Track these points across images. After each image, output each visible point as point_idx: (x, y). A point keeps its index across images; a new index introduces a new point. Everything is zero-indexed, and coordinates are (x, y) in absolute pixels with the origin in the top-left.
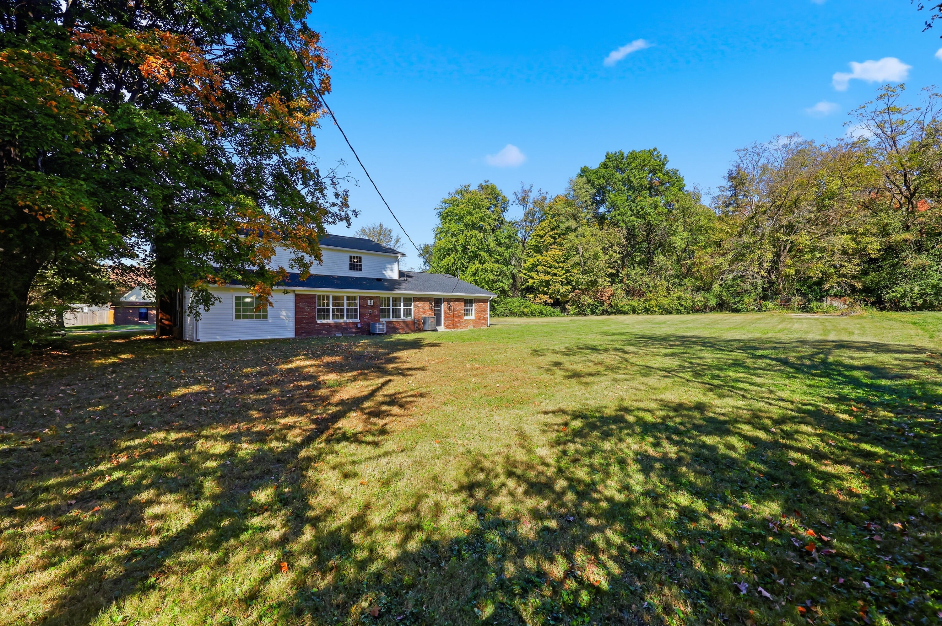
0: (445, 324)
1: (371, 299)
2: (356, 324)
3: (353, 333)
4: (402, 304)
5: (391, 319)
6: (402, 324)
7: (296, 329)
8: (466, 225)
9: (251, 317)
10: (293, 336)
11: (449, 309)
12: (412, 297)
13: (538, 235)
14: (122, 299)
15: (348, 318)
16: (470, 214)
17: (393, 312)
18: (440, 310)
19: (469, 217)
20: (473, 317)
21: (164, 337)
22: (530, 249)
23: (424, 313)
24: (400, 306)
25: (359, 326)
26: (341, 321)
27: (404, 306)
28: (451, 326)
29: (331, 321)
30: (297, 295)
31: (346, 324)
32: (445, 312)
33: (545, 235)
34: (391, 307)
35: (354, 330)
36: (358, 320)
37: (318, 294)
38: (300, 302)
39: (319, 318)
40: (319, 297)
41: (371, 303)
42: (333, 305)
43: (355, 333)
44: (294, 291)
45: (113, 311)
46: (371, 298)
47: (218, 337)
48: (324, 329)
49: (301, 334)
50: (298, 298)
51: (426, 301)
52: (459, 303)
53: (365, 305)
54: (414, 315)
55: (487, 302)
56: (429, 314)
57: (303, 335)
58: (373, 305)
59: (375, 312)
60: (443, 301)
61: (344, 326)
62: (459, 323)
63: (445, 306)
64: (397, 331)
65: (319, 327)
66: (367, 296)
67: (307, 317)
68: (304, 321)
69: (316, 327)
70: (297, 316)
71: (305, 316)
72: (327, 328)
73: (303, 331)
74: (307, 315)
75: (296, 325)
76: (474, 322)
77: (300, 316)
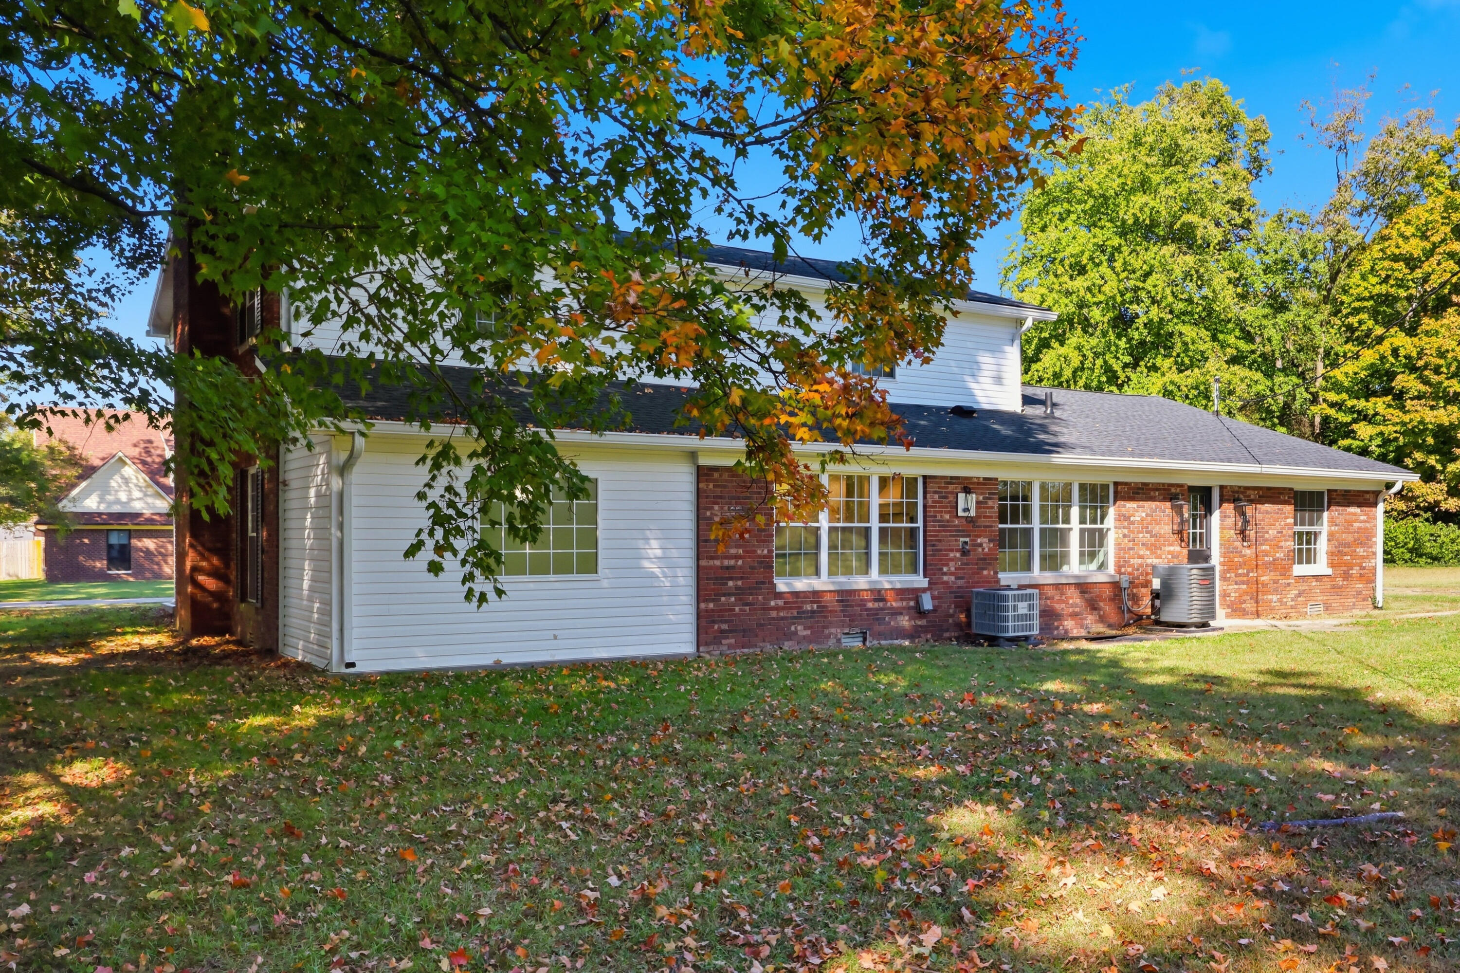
0: (1227, 595)
1: (967, 491)
2: (915, 594)
3: (901, 633)
4: (1075, 512)
5: (1037, 574)
6: (1075, 598)
7: (699, 616)
8: (1123, 232)
9: (539, 566)
10: (689, 649)
11: (1242, 532)
12: (1109, 479)
13: (1395, 258)
14: (66, 506)
15: (883, 571)
16: (1144, 185)
17: (1042, 544)
18: (1204, 539)
19: (1140, 199)
20: (1321, 566)
21: (206, 640)
22: (1356, 311)
23: (1154, 549)
24: (1067, 521)
25: (927, 603)
26: (860, 582)
27: (1082, 521)
28: (1249, 606)
29: (823, 582)
30: (703, 474)
31: (878, 595)
32: (1225, 544)
33: (1429, 254)
34: (1036, 523)
35: (905, 622)
36: (919, 581)
38: (717, 499)
39: (785, 570)
41: (967, 504)
43: (912, 634)
44: (693, 455)
45: (42, 539)
46: (967, 486)
47: (419, 652)
48: (802, 616)
49: (716, 641)
50: (711, 486)
51: (1164, 500)
52: (1276, 507)
53: (947, 517)
54: (1118, 557)
55: (1375, 505)
56: (1169, 553)
57: (724, 642)
58: (973, 513)
59: (980, 545)
60: (1222, 501)
61: (870, 605)
62: (1276, 591)
63: (1230, 521)
64: (1057, 628)
65: (783, 608)
66: (952, 478)
67: (740, 567)
68: (731, 583)
69: (773, 609)
70: (703, 563)
71: (732, 562)
72: (813, 612)
73: (725, 627)
74: (737, 557)
75: (700, 598)
76: (1333, 587)
77: (717, 563)
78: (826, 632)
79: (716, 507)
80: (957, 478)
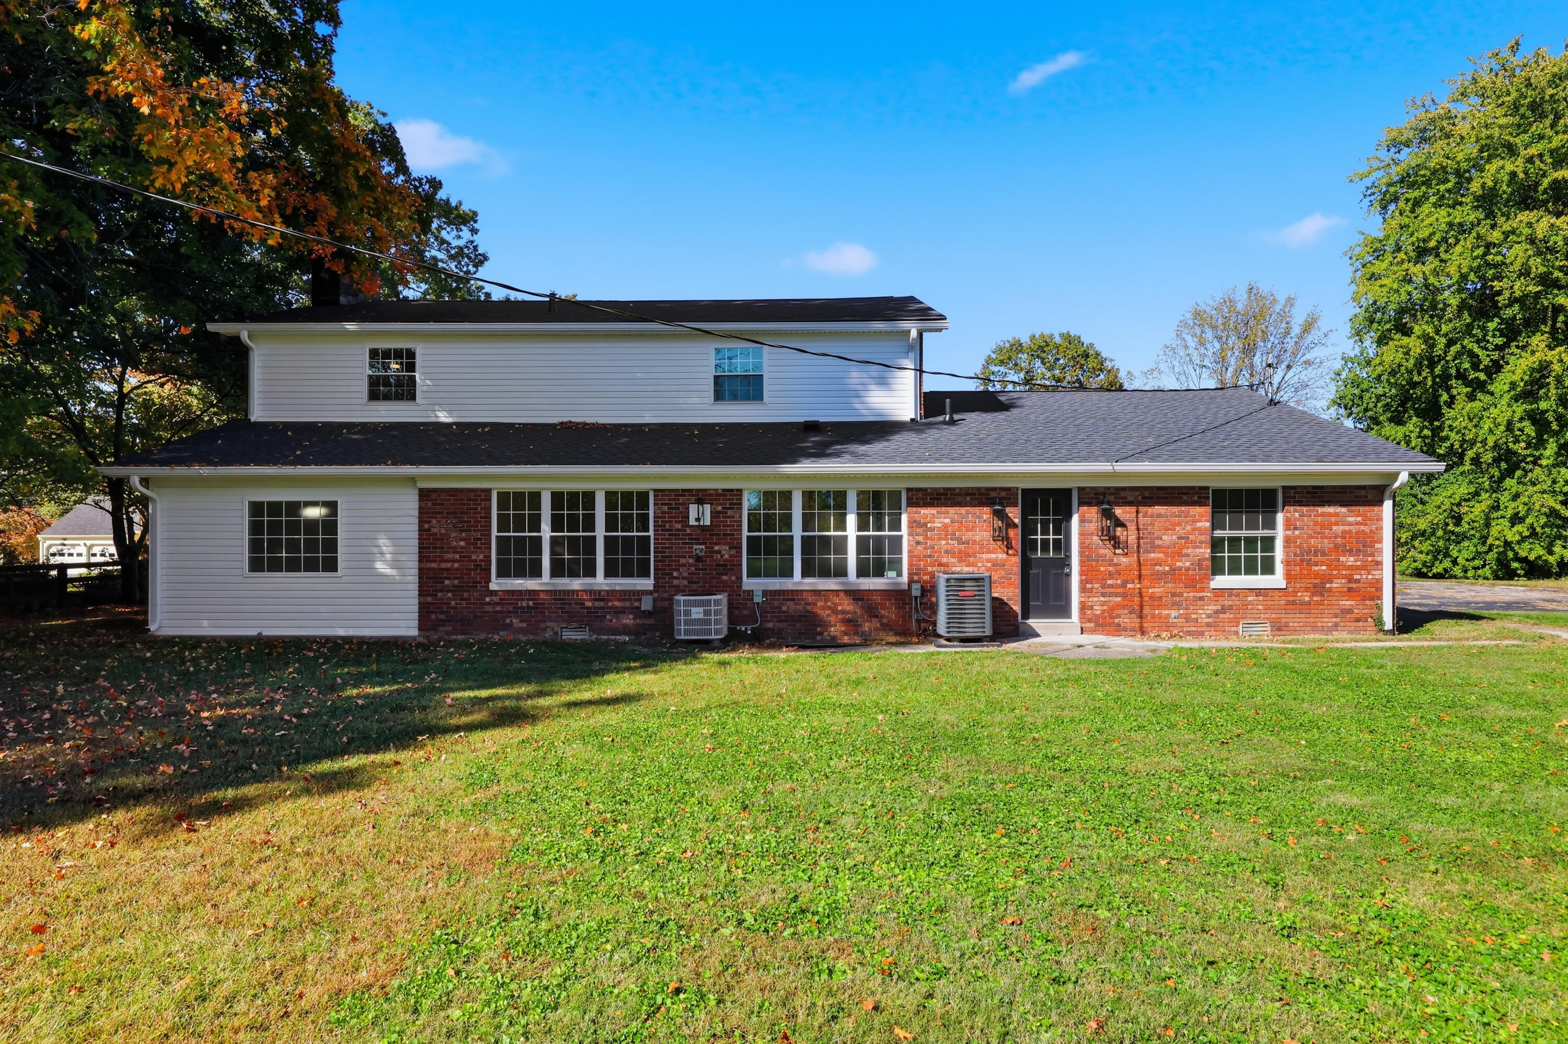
0: (1083, 607)
1: (700, 502)
2: (637, 595)
3: (624, 630)
4: (851, 520)
5: (798, 580)
7: (422, 605)
9: (293, 566)
10: (414, 632)
11: (1117, 539)
12: (896, 486)
15: (608, 575)
17: (804, 551)
18: (1062, 546)
20: (1277, 580)
23: (963, 557)
24: (841, 525)
25: (648, 604)
26: (584, 584)
27: (862, 525)
28: (1126, 620)
29: (544, 583)
30: (424, 494)
31: (601, 595)
32: (1084, 552)
34: (797, 532)
35: (628, 620)
36: (647, 584)
37: (496, 487)
38: (437, 515)
39: (503, 572)
40: (504, 498)
41: (700, 514)
42: (556, 524)
43: (636, 632)
44: (412, 480)
46: (701, 497)
48: (517, 611)
49: (436, 627)
50: (430, 504)
51: (981, 504)
52: (1175, 509)
53: (679, 526)
54: (911, 565)
55: (1380, 502)
56: (988, 561)
57: (441, 628)
58: (708, 523)
59: (719, 552)
60: (1081, 504)
61: (588, 604)
62: (1176, 605)
63: (1093, 526)
64: (821, 634)
65: (496, 604)
66: (683, 490)
67: (457, 569)
68: (447, 582)
69: (489, 604)
70: (423, 565)
71: (449, 565)
72: (529, 607)
73: (443, 617)
74: (455, 561)
75: (421, 594)
76: (1289, 603)
77: (434, 565)
78: (542, 625)
79: (434, 521)
80: (691, 490)
